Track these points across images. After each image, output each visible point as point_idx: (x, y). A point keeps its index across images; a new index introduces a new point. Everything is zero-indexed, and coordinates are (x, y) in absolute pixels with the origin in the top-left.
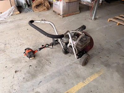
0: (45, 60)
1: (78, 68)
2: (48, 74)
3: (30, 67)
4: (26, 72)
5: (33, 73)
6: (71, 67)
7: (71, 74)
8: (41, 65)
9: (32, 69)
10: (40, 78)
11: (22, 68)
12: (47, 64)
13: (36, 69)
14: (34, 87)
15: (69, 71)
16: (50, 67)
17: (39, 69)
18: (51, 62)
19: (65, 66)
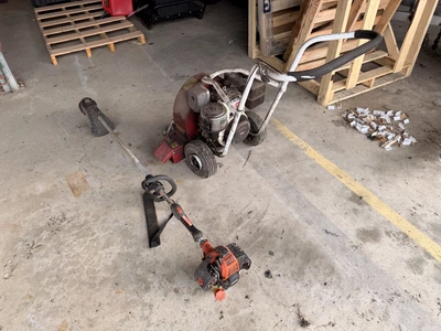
0: (239, 228)
1: (263, 154)
2: (296, 216)
3: (274, 273)
4: (299, 285)
5: (298, 260)
6: (261, 165)
7: (287, 168)
8: (261, 239)
9: (281, 266)
10: (312, 235)
11: (279, 304)
12: (255, 221)
13: (279, 254)
14: (347, 245)
15: (279, 170)
16: (270, 212)
17: (279, 242)
18: (248, 210)
19: (260, 178)
